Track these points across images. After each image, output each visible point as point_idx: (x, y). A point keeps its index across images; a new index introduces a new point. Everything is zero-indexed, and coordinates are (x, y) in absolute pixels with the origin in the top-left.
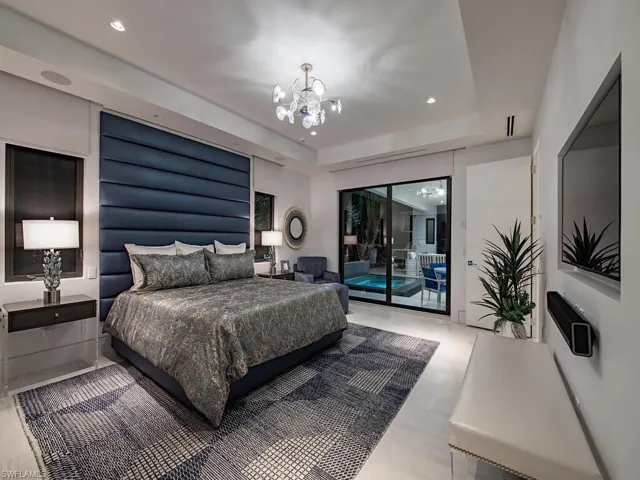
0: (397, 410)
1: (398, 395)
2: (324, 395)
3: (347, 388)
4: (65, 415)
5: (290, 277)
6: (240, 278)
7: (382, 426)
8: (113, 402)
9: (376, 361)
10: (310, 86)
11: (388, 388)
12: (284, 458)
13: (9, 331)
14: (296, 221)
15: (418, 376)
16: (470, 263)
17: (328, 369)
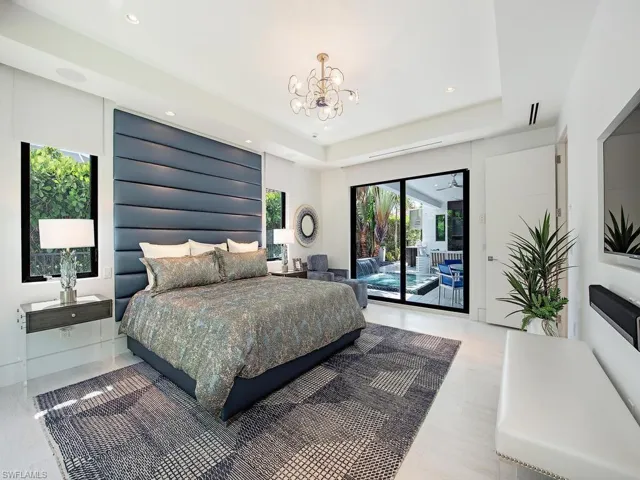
0: (424, 413)
1: (424, 397)
2: (347, 397)
3: (371, 390)
4: (84, 419)
5: (303, 275)
6: (253, 276)
7: (412, 431)
8: (132, 404)
9: (398, 361)
10: (326, 75)
11: (414, 390)
12: (312, 465)
13: (28, 332)
14: (307, 219)
15: (443, 377)
16: (491, 259)
17: (348, 371)
